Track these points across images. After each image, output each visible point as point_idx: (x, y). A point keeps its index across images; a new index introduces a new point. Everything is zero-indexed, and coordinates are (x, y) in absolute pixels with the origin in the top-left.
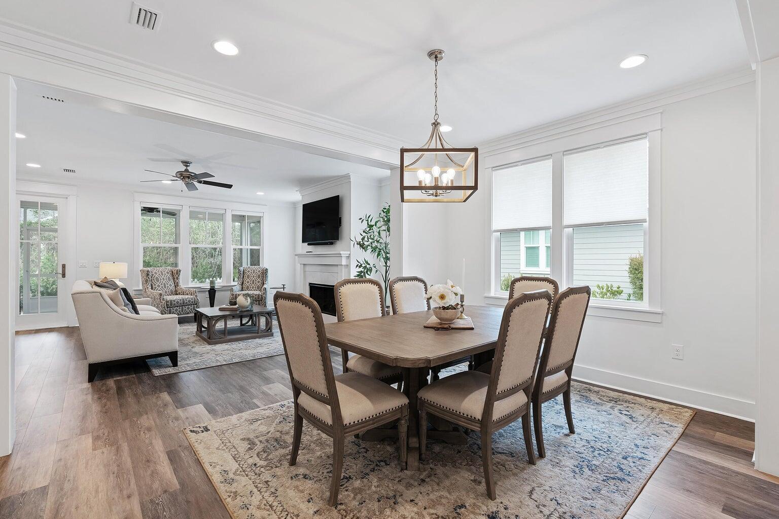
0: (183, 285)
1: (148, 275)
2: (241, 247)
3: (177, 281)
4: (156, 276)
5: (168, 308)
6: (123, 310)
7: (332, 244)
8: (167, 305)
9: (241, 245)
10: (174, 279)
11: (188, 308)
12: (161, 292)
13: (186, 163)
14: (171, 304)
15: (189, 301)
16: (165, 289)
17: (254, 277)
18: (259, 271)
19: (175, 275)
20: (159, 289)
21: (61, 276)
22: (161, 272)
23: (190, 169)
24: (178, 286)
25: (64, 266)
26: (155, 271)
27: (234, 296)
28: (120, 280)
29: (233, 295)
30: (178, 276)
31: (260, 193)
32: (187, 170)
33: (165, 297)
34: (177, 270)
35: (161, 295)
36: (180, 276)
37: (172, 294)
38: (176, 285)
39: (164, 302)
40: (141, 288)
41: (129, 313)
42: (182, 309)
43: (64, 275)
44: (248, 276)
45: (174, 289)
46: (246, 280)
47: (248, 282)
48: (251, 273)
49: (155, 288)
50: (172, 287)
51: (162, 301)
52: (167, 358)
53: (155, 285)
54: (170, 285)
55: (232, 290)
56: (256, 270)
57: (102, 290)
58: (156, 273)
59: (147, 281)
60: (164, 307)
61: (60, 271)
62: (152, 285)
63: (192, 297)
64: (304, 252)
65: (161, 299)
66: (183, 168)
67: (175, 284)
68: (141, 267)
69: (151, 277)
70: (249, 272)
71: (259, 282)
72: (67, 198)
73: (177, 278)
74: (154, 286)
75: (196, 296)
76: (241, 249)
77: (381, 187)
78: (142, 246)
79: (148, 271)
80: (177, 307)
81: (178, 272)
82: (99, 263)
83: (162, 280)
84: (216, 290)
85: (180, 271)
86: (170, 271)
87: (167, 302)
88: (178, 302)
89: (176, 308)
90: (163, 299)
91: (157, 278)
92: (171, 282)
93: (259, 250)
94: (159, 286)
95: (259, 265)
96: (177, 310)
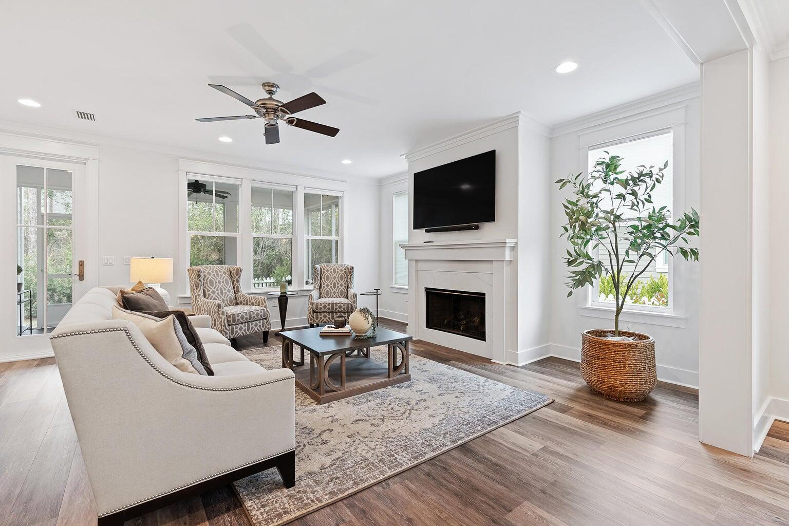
0: (244, 290)
1: (199, 276)
2: (314, 237)
3: (238, 284)
4: (210, 278)
5: (229, 325)
7: (477, 228)
8: (228, 321)
10: (233, 281)
11: (256, 325)
12: (219, 302)
13: (271, 87)
14: (234, 321)
15: (257, 315)
16: (223, 298)
17: (335, 278)
18: (341, 271)
19: (235, 276)
20: (214, 296)
21: (77, 278)
22: (216, 272)
24: (238, 291)
25: (81, 264)
26: (208, 271)
27: (314, 306)
28: (163, 285)
29: (313, 304)
30: (239, 277)
31: (346, 162)
33: (224, 310)
34: (237, 269)
35: (219, 306)
36: (241, 277)
37: (232, 304)
38: (236, 291)
39: (224, 317)
40: (188, 294)
42: (249, 326)
43: (81, 277)
44: (328, 276)
45: (233, 297)
46: (325, 283)
47: (327, 286)
48: (331, 272)
49: (209, 295)
50: (231, 294)
51: (221, 316)
52: (274, 470)
53: (208, 291)
54: (229, 291)
55: (310, 297)
56: (338, 269)
57: (132, 322)
58: (209, 274)
59: (197, 286)
60: (225, 326)
61: (76, 270)
62: (204, 290)
63: (260, 308)
64: (421, 243)
65: (220, 313)
67: (234, 289)
68: (188, 266)
69: (204, 280)
70: (327, 271)
71: (342, 285)
72: (85, 163)
73: (238, 281)
74: (207, 293)
75: (266, 307)
77: (551, 138)
79: (198, 271)
80: (242, 323)
81: (238, 272)
83: (218, 284)
84: (288, 297)
85: (241, 271)
86: (227, 271)
87: (228, 316)
88: (240, 316)
89: (240, 325)
90: (223, 313)
91: (211, 280)
92: (230, 287)
93: (337, 242)
94: (213, 292)
95: (337, 262)
96: (241, 329)
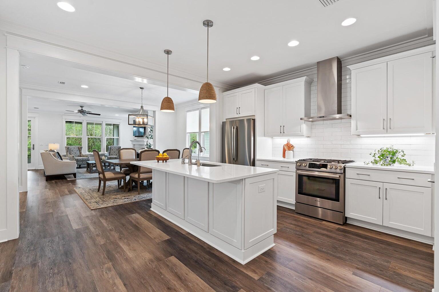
0: (83, 153)
1: (68, 149)
2: (113, 137)
6: (57, 159)
7: (142, 136)
9: (113, 136)
10: (79, 150)
13: (82, 107)
15: (85, 159)
16: (76, 155)
17: (115, 150)
19: (80, 149)
21: (32, 149)
22: (74, 148)
23: (84, 109)
24: (81, 153)
25: (34, 145)
26: (71, 147)
32: (82, 109)
33: (75, 158)
35: (73, 156)
37: (78, 156)
40: (65, 154)
41: (59, 160)
42: (82, 162)
43: (34, 149)
44: (112, 150)
45: (79, 155)
47: (112, 152)
49: (71, 154)
50: (79, 154)
52: (72, 175)
54: (78, 153)
56: (116, 147)
57: (50, 152)
59: (68, 151)
61: (32, 147)
62: (70, 153)
63: (87, 158)
64: (133, 140)
66: (80, 109)
68: (66, 146)
69: (70, 150)
70: (113, 148)
71: (117, 152)
72: (35, 118)
73: (81, 150)
74: (71, 153)
75: (89, 157)
76: (114, 138)
78: (66, 137)
79: (68, 147)
81: (81, 148)
82: (48, 144)
83: (74, 151)
86: (78, 147)
88: (80, 160)
90: (74, 158)
91: (72, 150)
92: (78, 152)
93: (118, 138)
94: (73, 153)
95: (118, 145)
96: (80, 163)
